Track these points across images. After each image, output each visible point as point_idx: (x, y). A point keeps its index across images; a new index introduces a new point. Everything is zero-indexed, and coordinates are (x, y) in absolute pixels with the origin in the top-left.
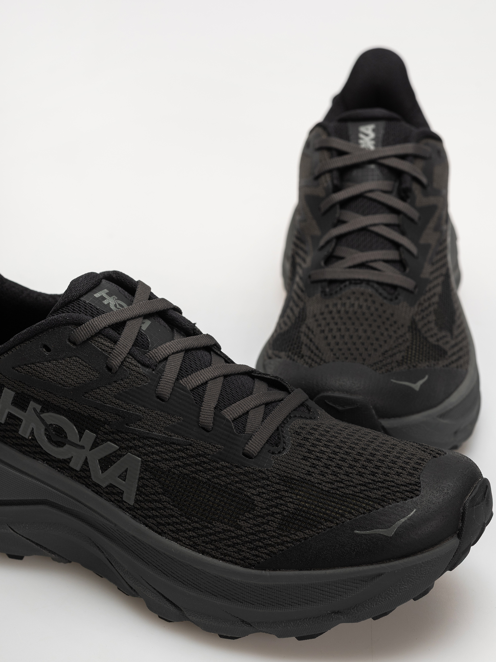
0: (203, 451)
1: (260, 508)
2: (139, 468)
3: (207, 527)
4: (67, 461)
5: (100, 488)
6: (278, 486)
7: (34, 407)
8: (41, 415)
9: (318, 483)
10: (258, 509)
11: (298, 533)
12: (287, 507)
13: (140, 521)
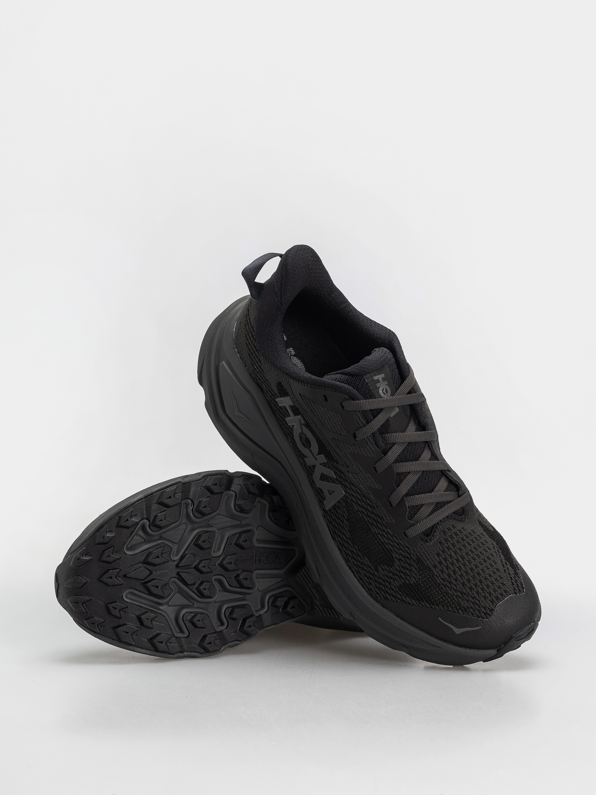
0: (382, 516)
1: (395, 568)
2: (341, 497)
3: (360, 556)
5: (315, 485)
6: (412, 563)
7: (301, 420)
8: (302, 426)
9: (436, 575)
10: (394, 568)
11: (407, 598)
12: (411, 579)
13: (326, 522)
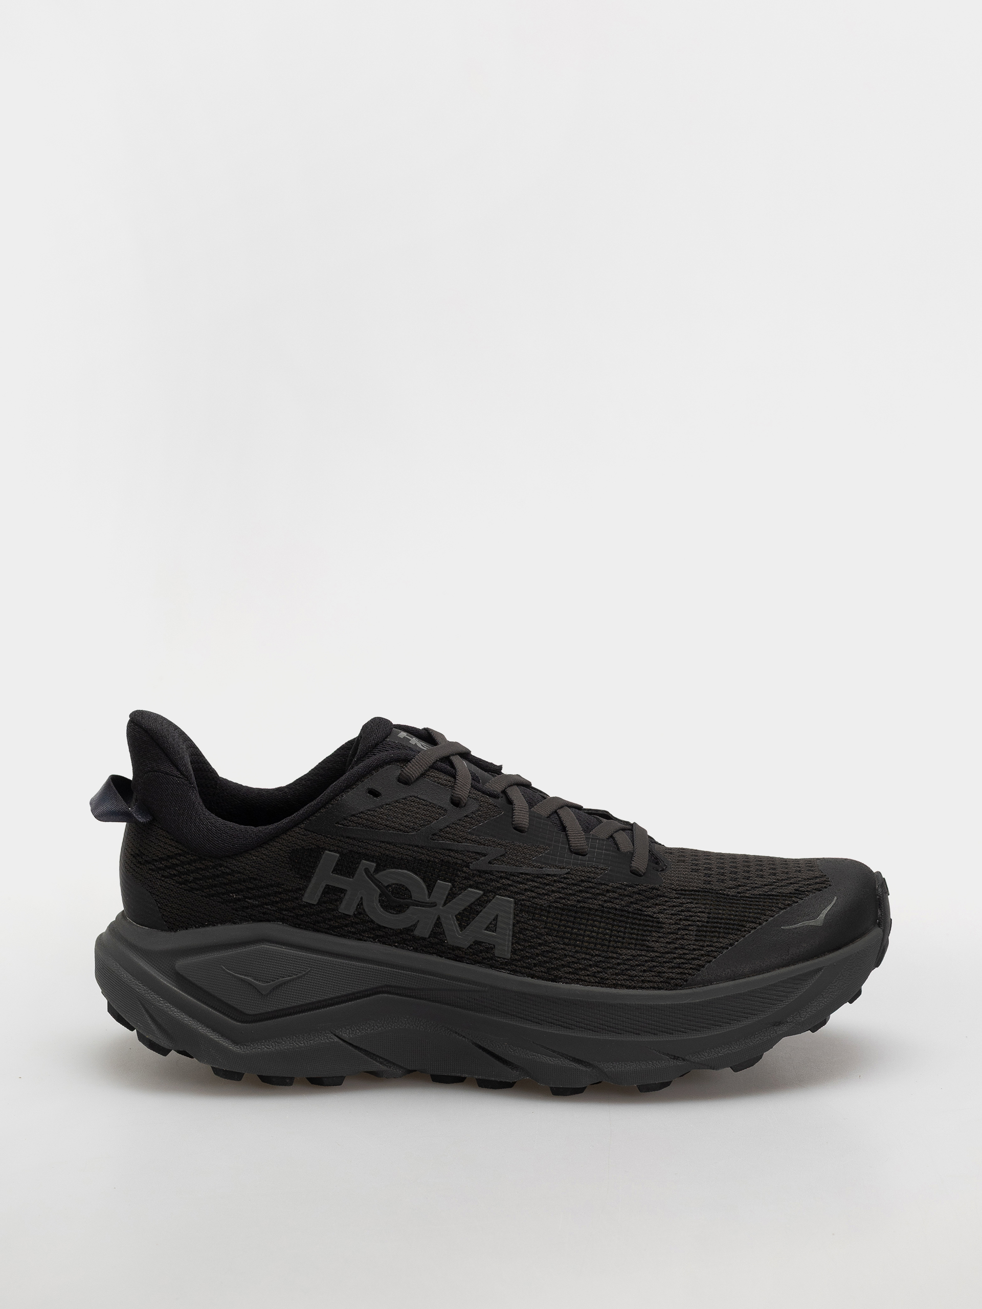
0: (586, 877)
1: (669, 925)
2: (512, 911)
3: (612, 958)
4: (409, 930)
5: (460, 950)
6: (679, 900)
7: (367, 867)
8: (377, 876)
10: (666, 926)
12: (699, 917)
13: (522, 974)
